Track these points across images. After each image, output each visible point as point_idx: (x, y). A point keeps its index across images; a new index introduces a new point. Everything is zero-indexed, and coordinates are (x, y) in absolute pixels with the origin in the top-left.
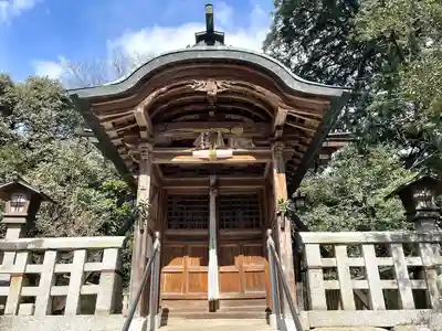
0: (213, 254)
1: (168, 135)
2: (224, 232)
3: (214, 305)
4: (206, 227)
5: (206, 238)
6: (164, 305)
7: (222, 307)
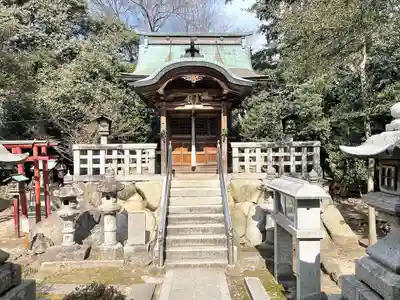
0: (193, 148)
1: (172, 96)
2: (198, 137)
3: (194, 168)
4: (190, 133)
5: (190, 139)
6: (173, 168)
7: (198, 169)
